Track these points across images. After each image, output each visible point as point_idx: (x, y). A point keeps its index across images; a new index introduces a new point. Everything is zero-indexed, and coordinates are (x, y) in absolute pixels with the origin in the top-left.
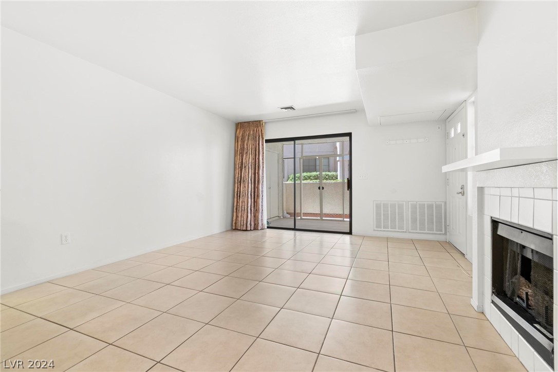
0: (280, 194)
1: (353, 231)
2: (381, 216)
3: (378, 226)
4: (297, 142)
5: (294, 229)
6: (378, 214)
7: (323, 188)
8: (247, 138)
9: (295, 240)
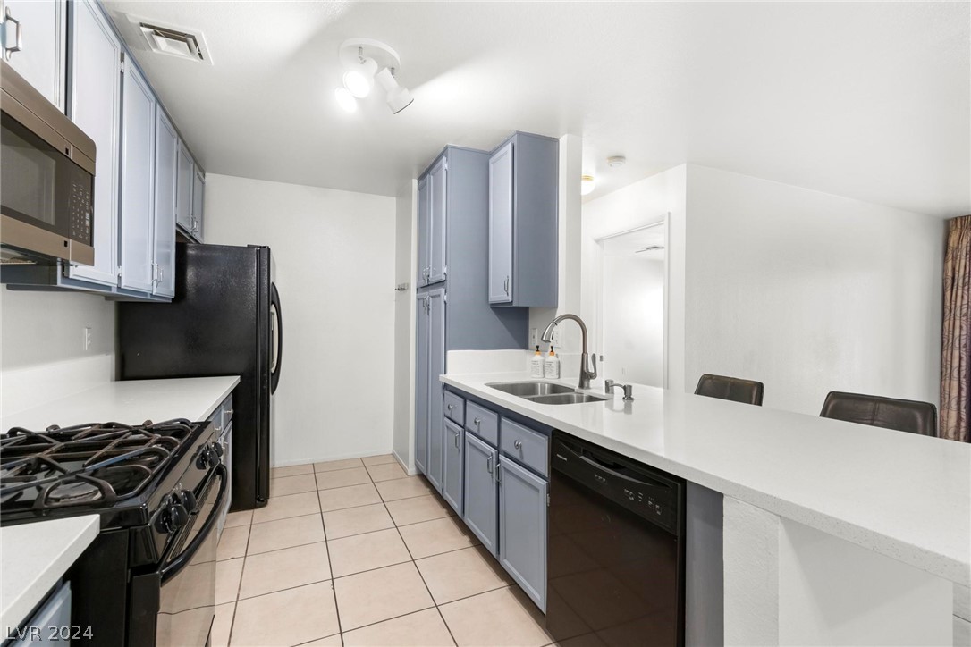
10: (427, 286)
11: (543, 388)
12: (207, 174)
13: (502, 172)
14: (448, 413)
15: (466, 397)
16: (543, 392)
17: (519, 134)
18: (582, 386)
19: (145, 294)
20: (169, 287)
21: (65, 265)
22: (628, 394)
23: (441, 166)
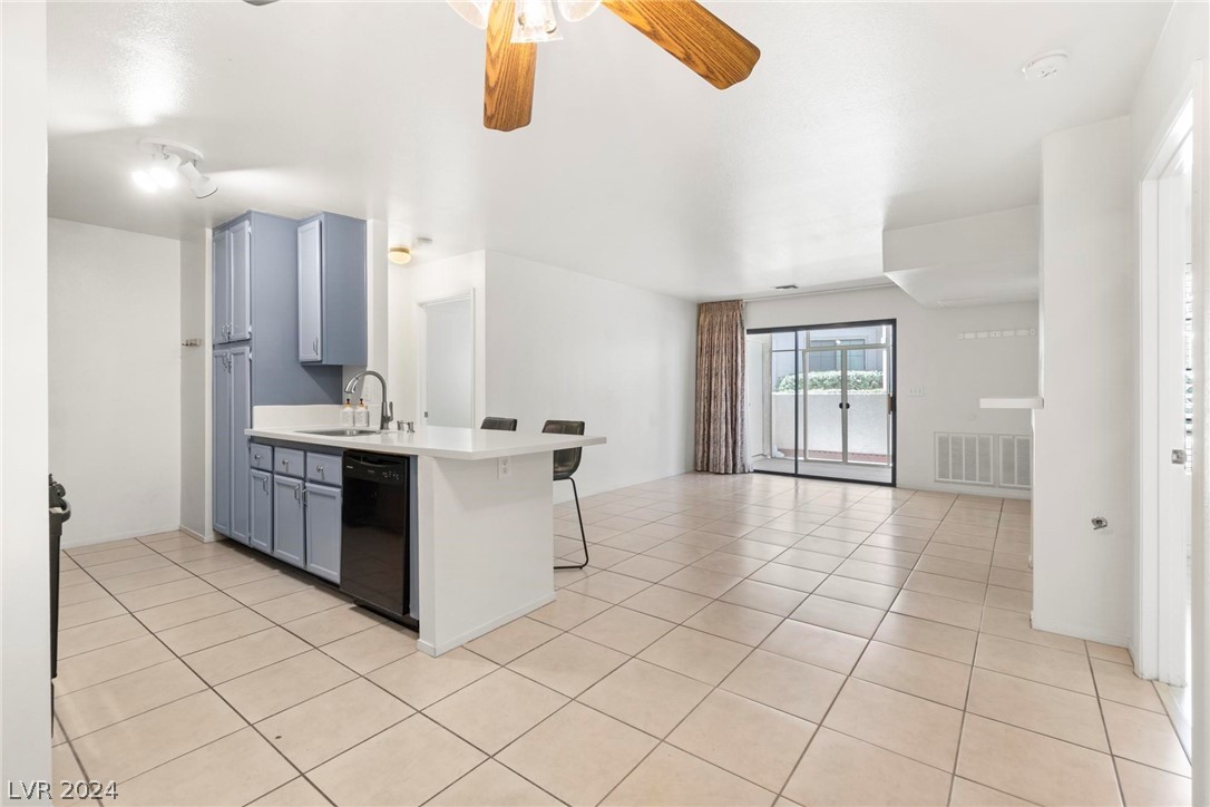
0: (766, 415)
1: (898, 482)
2: (948, 457)
3: (943, 474)
4: (800, 333)
5: (796, 475)
6: (943, 455)
7: (848, 406)
8: (717, 329)
9: (796, 491)
10: (228, 343)
13: (310, 241)
14: (255, 463)
15: (273, 444)
17: (326, 213)
18: (383, 428)
22: (411, 428)
23: (243, 228)
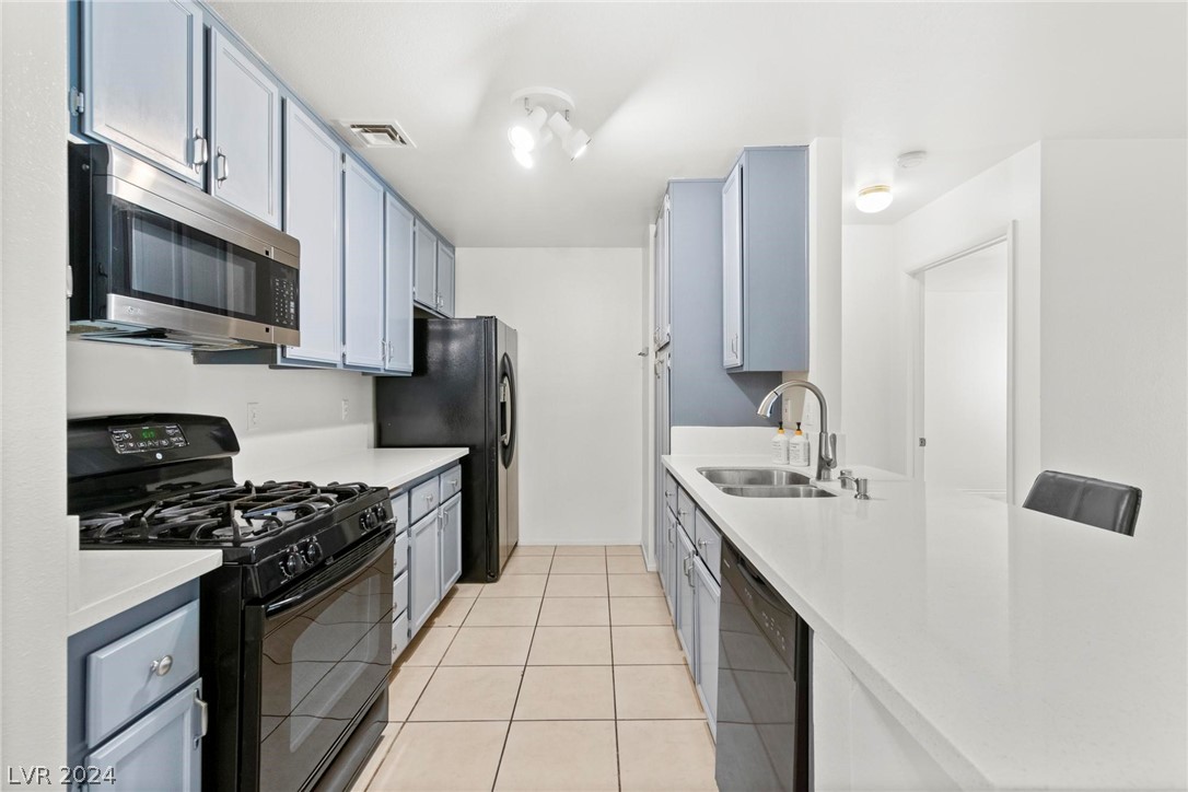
10: (660, 350)
11: (780, 477)
12: (457, 249)
16: (780, 482)
17: (748, 150)
18: (819, 477)
19: (379, 369)
20: (407, 362)
21: (283, 348)
22: (862, 490)
23: (664, 206)
